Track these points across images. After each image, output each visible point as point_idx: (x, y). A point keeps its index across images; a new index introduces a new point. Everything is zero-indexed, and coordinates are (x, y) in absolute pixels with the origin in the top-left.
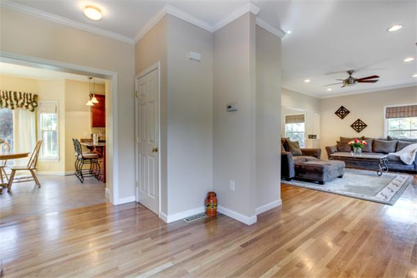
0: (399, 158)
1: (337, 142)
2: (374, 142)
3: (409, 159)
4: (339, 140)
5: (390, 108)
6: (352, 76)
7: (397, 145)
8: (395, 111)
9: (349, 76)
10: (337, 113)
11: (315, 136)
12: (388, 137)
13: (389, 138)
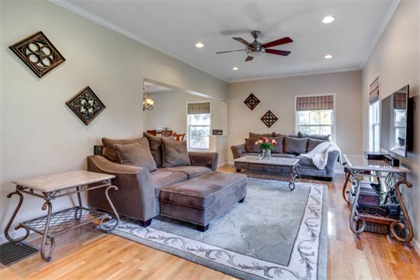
0: (311, 160)
1: (246, 140)
2: (284, 140)
3: (322, 163)
4: (248, 137)
5: (300, 98)
6: (257, 40)
7: (308, 143)
8: (305, 102)
9: (254, 40)
10: (246, 102)
11: (221, 131)
12: (299, 133)
13: (300, 135)
